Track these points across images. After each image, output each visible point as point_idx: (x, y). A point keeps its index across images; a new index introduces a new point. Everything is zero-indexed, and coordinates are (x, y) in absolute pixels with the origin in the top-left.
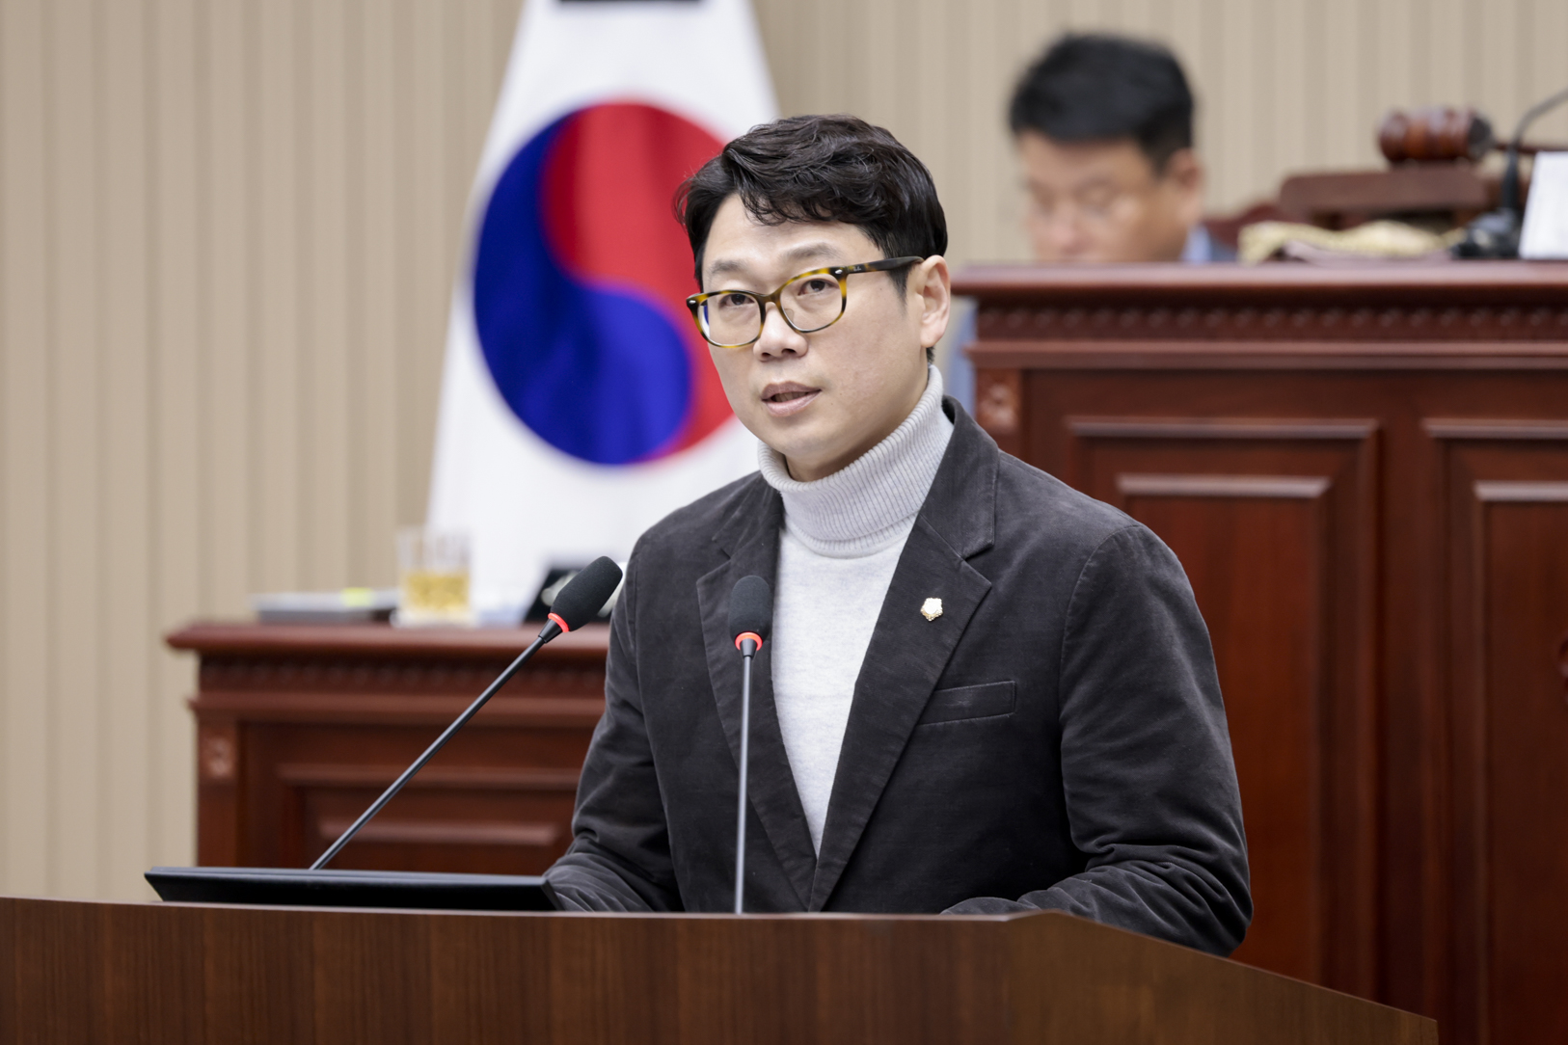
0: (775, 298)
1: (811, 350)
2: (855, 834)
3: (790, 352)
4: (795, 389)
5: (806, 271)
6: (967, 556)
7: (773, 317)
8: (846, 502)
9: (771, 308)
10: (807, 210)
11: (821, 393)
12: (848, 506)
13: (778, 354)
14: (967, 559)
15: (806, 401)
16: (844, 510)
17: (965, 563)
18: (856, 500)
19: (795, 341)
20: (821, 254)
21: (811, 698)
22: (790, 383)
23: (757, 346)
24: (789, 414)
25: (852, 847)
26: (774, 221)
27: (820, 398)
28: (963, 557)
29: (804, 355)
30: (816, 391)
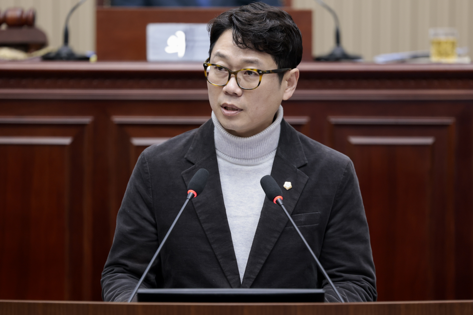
0: (236, 73)
1: (243, 95)
2: (259, 267)
3: (236, 94)
4: (234, 107)
5: (249, 68)
6: (298, 167)
7: (233, 80)
8: (255, 145)
9: (232, 77)
10: (255, 46)
11: (242, 111)
12: (255, 146)
13: (231, 94)
14: (298, 168)
15: (237, 113)
16: (253, 148)
17: (298, 170)
18: (259, 144)
19: (238, 91)
20: (255, 63)
21: (236, 217)
22: (233, 105)
23: (225, 88)
24: (230, 116)
25: (258, 271)
26: (242, 47)
27: (242, 113)
28: (297, 167)
29: (241, 96)
30: (242, 110)
